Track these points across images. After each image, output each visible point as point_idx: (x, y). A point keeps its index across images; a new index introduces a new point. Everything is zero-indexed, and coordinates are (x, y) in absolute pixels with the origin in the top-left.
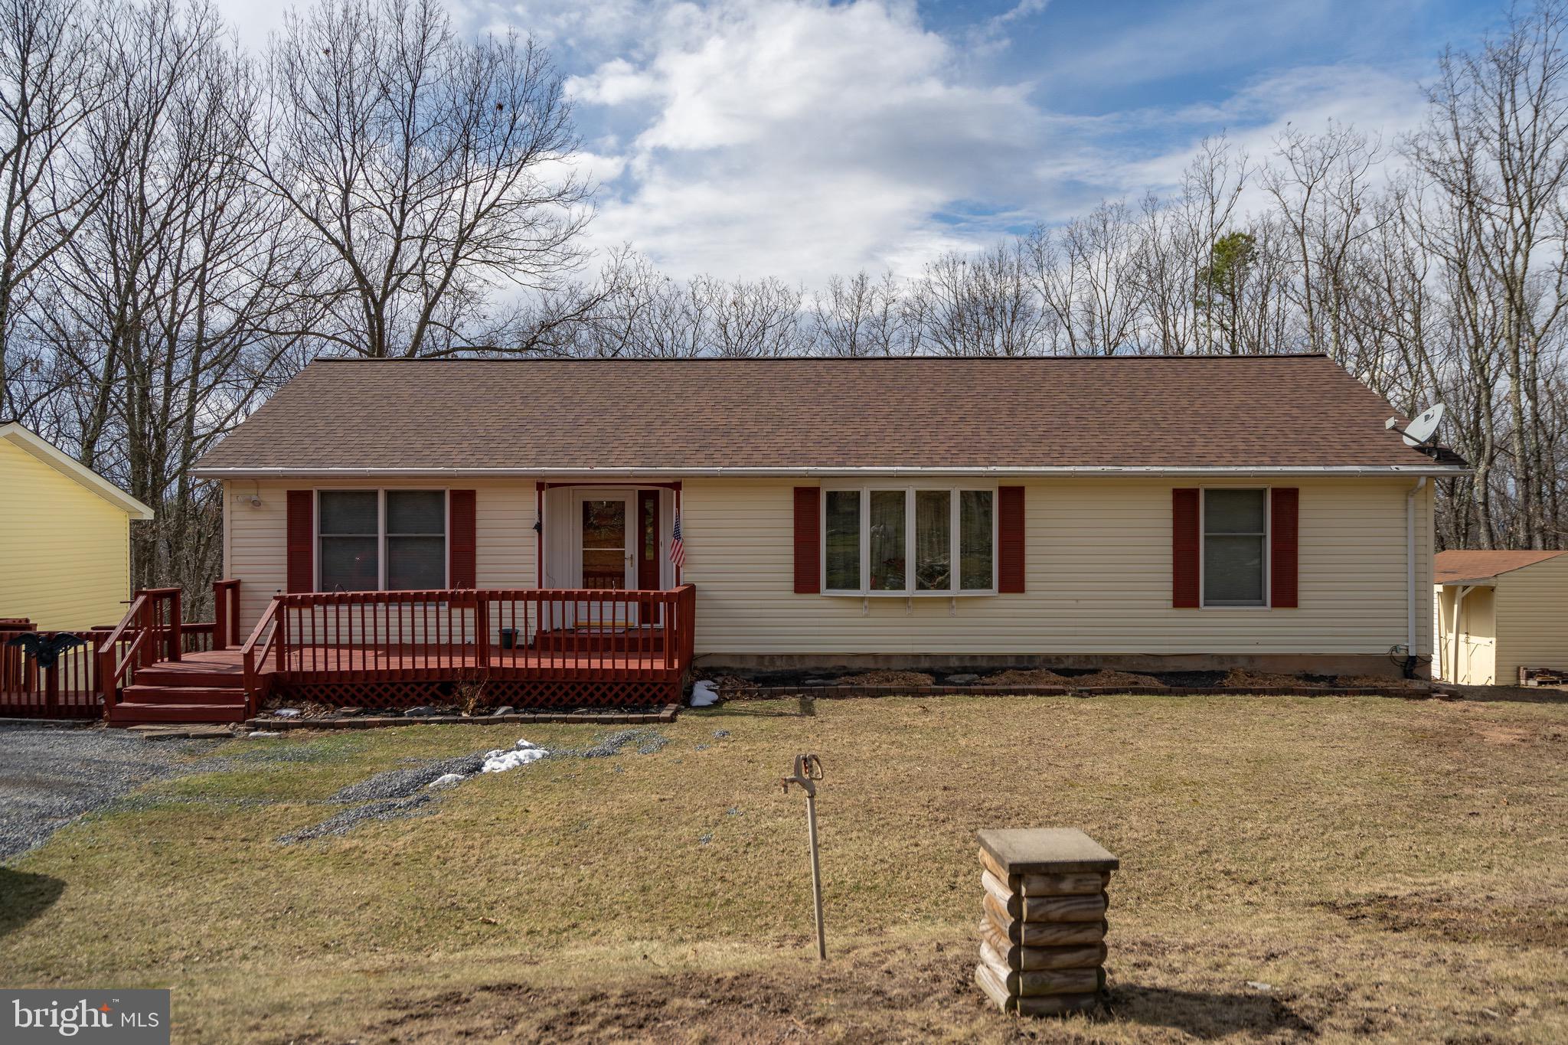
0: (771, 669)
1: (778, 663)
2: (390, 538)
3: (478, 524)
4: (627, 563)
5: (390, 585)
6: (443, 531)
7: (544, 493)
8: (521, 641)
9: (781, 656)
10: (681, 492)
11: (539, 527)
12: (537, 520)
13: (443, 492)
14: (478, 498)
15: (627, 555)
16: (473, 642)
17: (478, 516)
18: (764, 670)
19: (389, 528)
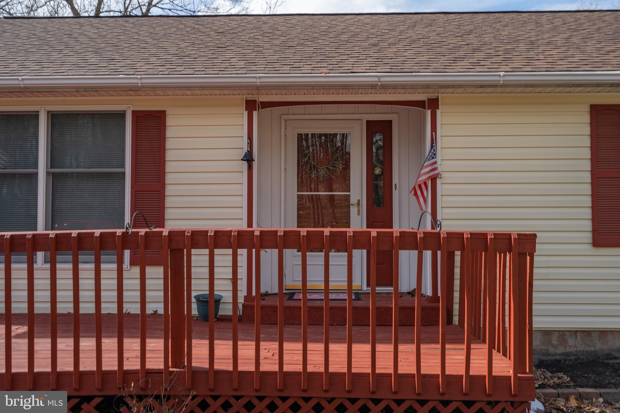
0: (561, 350)
1: (571, 341)
2: (53, 174)
3: (170, 155)
4: (353, 211)
5: (52, 223)
6: (123, 166)
7: (255, 113)
8: (226, 310)
9: (575, 332)
10: (438, 112)
11: (248, 158)
12: (246, 149)
13: (122, 115)
14: (170, 121)
15: (353, 200)
16: (161, 311)
17: (170, 144)
18: (552, 350)
19: (53, 162)
